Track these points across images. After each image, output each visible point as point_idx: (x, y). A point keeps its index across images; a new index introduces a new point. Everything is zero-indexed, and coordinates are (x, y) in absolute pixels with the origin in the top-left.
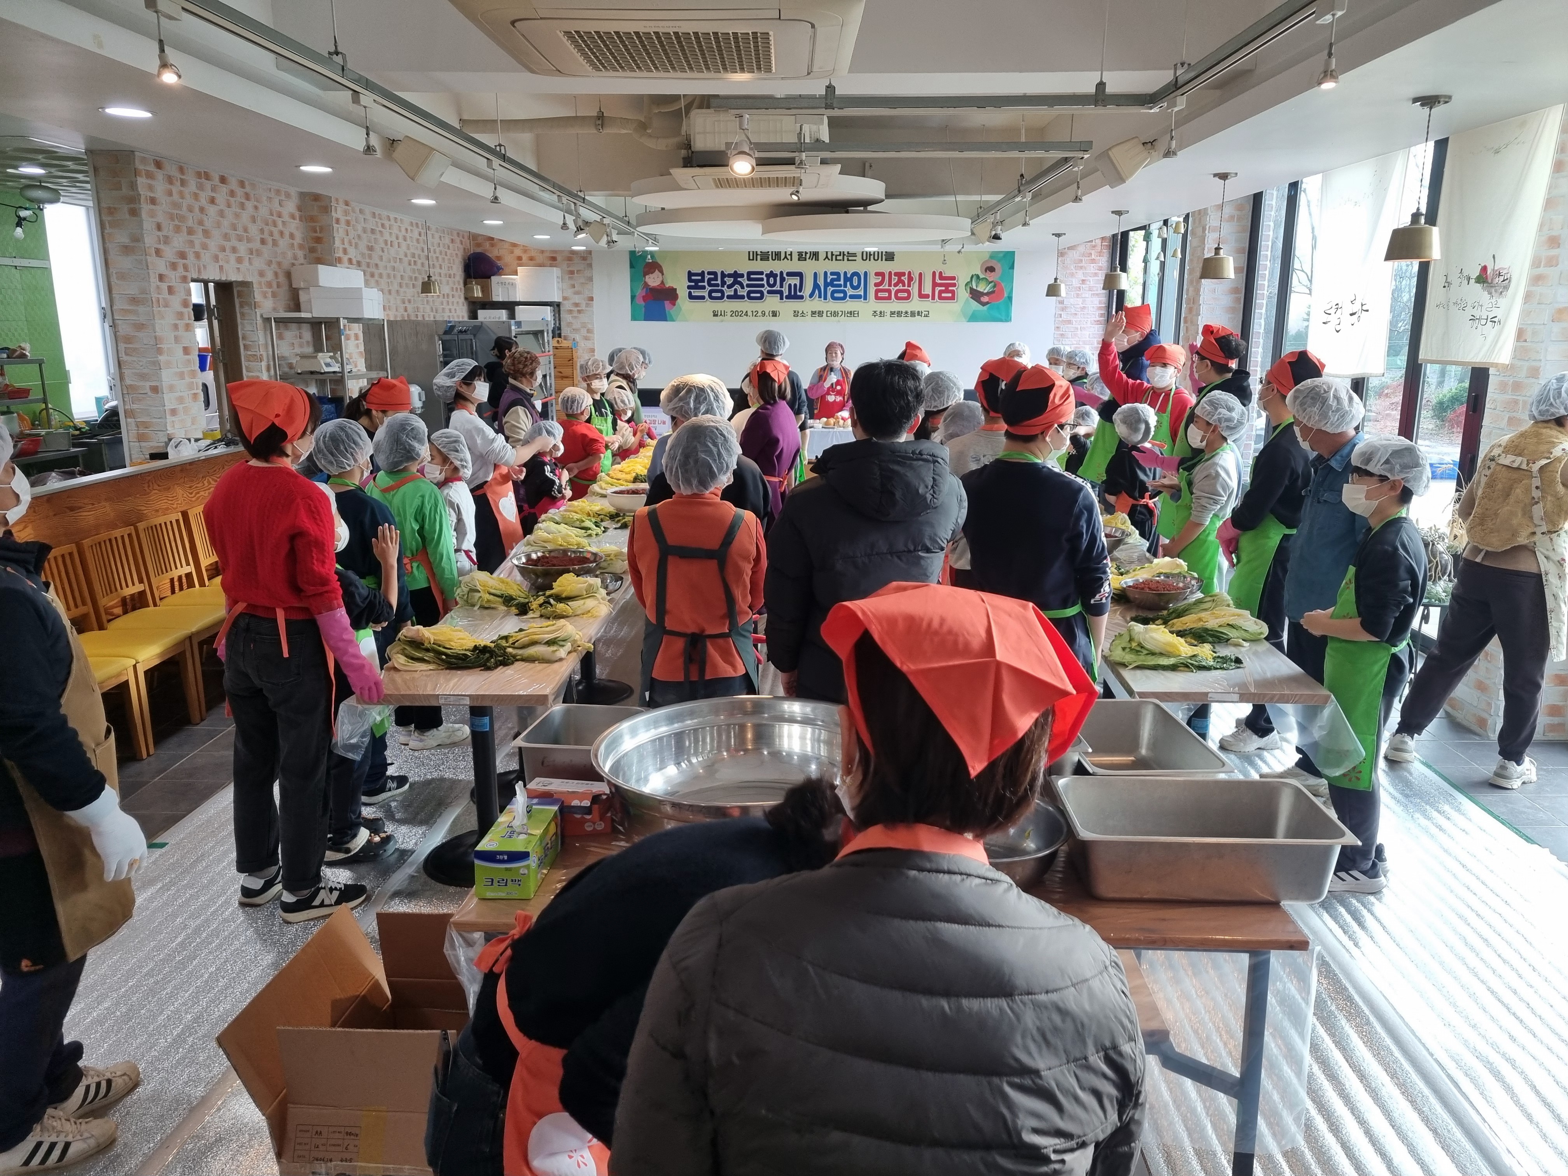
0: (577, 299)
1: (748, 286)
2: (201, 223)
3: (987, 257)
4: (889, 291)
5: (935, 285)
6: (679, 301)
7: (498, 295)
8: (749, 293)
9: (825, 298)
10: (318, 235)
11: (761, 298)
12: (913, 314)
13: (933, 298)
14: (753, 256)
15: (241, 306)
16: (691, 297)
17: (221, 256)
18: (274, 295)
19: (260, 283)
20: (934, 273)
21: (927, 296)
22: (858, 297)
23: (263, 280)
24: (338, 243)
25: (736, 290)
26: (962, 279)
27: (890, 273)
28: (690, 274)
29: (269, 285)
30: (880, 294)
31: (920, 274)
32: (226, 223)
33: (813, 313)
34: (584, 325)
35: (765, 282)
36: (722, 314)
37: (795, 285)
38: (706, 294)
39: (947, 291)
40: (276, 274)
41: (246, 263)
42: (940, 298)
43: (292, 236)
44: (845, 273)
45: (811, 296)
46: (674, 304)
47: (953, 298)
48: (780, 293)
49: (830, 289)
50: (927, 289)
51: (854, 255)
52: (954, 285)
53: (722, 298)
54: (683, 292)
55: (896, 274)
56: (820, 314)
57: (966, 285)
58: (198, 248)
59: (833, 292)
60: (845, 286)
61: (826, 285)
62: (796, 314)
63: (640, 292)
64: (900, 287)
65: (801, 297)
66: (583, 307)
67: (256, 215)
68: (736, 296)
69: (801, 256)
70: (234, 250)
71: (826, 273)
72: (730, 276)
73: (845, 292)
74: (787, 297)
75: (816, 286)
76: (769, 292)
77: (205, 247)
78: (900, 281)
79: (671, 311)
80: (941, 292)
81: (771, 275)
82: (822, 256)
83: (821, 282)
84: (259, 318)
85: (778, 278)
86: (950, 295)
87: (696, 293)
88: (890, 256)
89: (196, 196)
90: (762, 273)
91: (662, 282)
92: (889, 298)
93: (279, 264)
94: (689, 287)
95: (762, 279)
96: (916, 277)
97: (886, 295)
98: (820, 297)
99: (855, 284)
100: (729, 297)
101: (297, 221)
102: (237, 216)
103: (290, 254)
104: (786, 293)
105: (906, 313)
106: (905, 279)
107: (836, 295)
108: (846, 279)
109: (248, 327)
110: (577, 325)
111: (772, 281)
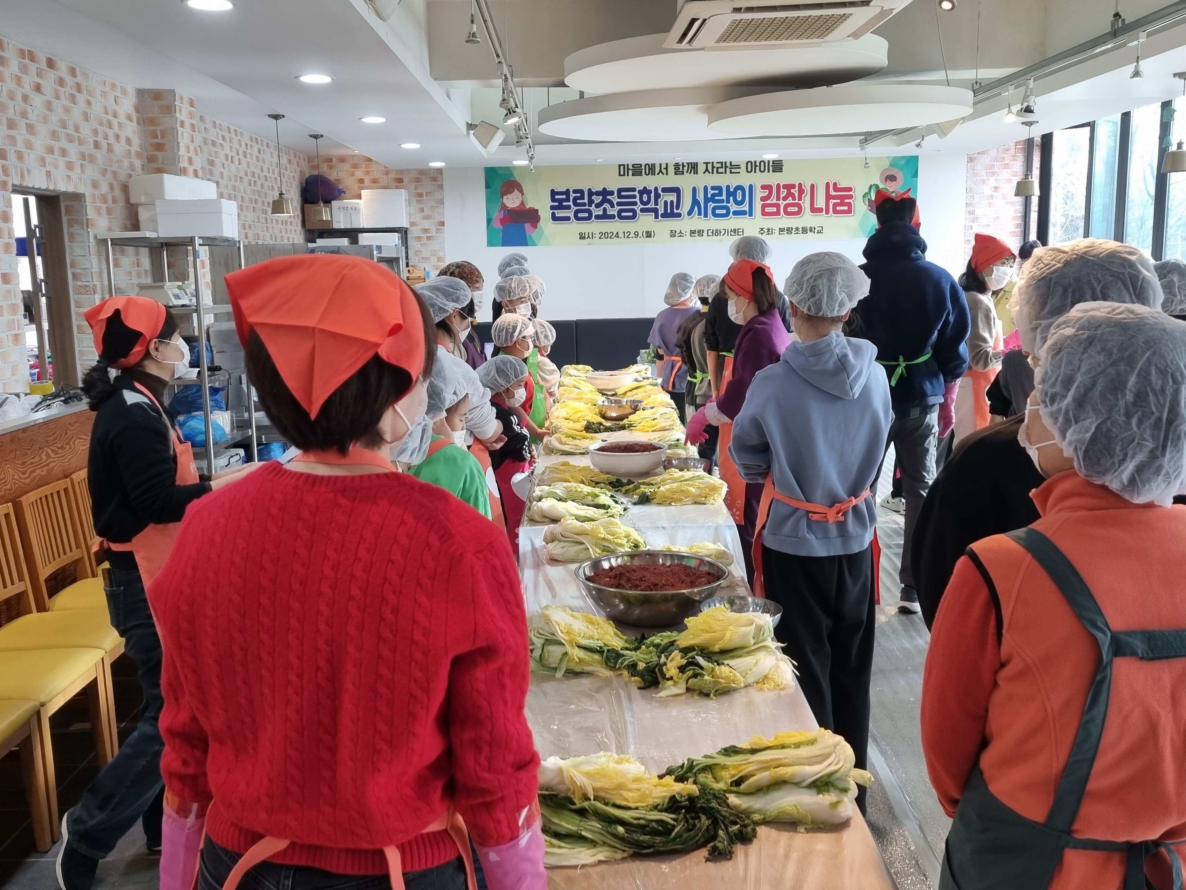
0: (426, 224)
1: (619, 204)
2: (24, 115)
3: (886, 164)
4: (777, 206)
5: (828, 197)
6: (541, 224)
7: (340, 224)
8: (620, 212)
9: (706, 215)
10: (159, 140)
11: (634, 217)
12: (804, 230)
13: (827, 212)
14: (624, 170)
15: (70, 225)
16: (554, 218)
17: (49, 158)
18: (109, 212)
19: (93, 196)
20: (828, 185)
21: (820, 210)
22: (743, 213)
23: (97, 192)
24: (182, 151)
25: (605, 210)
26: (860, 190)
27: (778, 185)
28: (553, 193)
29: (104, 199)
30: (767, 210)
31: (812, 186)
32: (54, 118)
33: (692, 232)
34: (434, 253)
35: (637, 200)
36: (591, 236)
37: (672, 202)
38: (572, 215)
39: (842, 204)
40: (111, 186)
41: (78, 170)
42: (835, 212)
43: (129, 141)
44: (728, 187)
45: (690, 213)
46: (535, 227)
47: (849, 211)
48: (655, 211)
49: (711, 205)
50: (820, 203)
51: (738, 167)
52: (851, 197)
53: (589, 218)
54: (545, 214)
55: (785, 186)
56: (700, 233)
57: (864, 196)
58: (20, 147)
59: (714, 209)
60: (728, 202)
61: (707, 200)
62: (673, 234)
63: (497, 214)
64: (790, 200)
65: (679, 215)
66: (433, 233)
67: (88, 111)
68: (605, 216)
69: (678, 169)
70: (64, 152)
71: (706, 188)
72: (598, 193)
73: (727, 209)
74: (663, 216)
75: (695, 202)
76: (642, 210)
77: (29, 146)
78: (790, 194)
79: (533, 235)
80: (835, 205)
81: (645, 191)
82: (701, 168)
83: (701, 198)
84: (92, 239)
85: (652, 195)
86: (846, 208)
87: (560, 213)
88: (777, 166)
89: (18, 81)
90: (634, 190)
91: (522, 203)
92: (778, 213)
93: (115, 174)
94: (552, 208)
95: (634, 197)
96: (807, 188)
97: (774, 209)
98: (700, 214)
99: (739, 198)
100: (598, 217)
101: (135, 124)
102: (67, 110)
103: (126, 164)
104: (661, 211)
105: (797, 229)
106: (795, 191)
107: (718, 212)
108: (729, 194)
109: (78, 252)
110: (426, 253)
111: (645, 198)
